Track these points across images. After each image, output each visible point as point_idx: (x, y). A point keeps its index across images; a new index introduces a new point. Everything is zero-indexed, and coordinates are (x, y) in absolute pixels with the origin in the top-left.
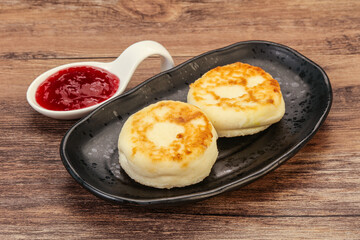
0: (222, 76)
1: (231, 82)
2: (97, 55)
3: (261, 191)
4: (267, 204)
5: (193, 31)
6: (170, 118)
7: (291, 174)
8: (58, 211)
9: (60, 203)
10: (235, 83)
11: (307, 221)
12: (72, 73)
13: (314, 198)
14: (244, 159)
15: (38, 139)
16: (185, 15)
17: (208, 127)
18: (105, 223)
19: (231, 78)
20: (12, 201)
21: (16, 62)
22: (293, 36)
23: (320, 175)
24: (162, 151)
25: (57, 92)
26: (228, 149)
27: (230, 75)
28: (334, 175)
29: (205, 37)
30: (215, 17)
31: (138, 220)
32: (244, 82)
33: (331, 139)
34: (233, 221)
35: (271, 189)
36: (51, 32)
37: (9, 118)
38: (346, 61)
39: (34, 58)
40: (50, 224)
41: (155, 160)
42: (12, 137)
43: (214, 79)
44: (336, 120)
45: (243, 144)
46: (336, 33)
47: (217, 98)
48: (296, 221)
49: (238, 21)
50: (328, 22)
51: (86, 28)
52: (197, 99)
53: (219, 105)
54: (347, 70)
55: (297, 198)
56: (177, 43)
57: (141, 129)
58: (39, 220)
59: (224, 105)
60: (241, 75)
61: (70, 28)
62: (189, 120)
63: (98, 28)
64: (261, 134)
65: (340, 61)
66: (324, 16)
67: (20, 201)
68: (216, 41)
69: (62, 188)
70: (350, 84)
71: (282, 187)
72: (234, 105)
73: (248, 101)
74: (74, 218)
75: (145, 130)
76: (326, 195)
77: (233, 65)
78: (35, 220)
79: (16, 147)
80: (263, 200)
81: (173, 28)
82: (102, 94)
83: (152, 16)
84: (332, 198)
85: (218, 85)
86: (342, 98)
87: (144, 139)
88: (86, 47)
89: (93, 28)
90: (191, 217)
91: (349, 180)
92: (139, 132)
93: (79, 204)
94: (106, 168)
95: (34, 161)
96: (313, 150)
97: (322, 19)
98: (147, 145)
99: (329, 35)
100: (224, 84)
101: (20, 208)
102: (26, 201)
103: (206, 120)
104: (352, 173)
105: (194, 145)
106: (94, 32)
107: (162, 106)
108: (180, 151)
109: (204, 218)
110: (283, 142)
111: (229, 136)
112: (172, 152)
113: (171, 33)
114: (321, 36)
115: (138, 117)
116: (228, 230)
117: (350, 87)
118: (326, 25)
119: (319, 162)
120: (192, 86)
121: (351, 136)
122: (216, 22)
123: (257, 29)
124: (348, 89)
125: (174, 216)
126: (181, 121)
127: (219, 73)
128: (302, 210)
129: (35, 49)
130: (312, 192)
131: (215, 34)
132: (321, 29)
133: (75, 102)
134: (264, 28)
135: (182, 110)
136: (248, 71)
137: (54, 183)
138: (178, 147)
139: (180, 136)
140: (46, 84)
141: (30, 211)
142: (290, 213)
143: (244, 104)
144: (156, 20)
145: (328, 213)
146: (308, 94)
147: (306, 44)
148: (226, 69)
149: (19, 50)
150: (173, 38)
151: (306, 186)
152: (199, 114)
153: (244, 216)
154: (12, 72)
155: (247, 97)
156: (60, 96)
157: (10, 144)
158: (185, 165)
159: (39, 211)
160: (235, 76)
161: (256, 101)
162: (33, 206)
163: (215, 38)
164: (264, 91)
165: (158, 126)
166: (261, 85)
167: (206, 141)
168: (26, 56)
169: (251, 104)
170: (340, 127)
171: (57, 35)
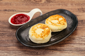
0: (53, 18)
1: (55, 19)
2: (25, 11)
3: (61, 44)
4: (62, 48)
5: (48, 6)
6: (41, 28)
7: (68, 41)
8: (15, 48)
9: (15, 46)
10: (56, 19)
11: (71, 52)
12: (19, 15)
13: (73, 46)
14: (57, 37)
15: (11, 31)
16: (46, 2)
17: (49, 30)
18: (25, 51)
19: (55, 18)
20: (4, 45)
21: (7, 12)
22: (70, 7)
23: (74, 41)
24: (39, 35)
25: (16, 20)
26: (54, 34)
27: (55, 17)
28: (77, 41)
29: (50, 7)
30: (53, 2)
31: (33, 50)
32: (58, 19)
33: (77, 33)
34: (54, 51)
35: (63, 44)
36: (15, 5)
37: (5, 25)
38: (82, 14)
39: (11, 11)
40: (13, 51)
41: (37, 37)
42: (5, 30)
43: (51, 18)
44: (79, 28)
45: (57, 33)
46: (80, 7)
47: (52, 23)
48: (68, 52)
49: (58, 3)
50: (78, 4)
51: (23, 4)
52: (47, 23)
53: (52, 25)
54: (82, 16)
55: (69, 46)
56: (44, 8)
57: (34, 30)
58: (10, 50)
59: (53, 25)
60: (57, 18)
61: (19, 4)
62: (45, 28)
63: (26, 4)
64: (61, 31)
65: (81, 14)
66: (78, 3)
67: (6, 45)
68: (53, 8)
69: (16, 42)
70: (83, 19)
71: (66, 44)
72: (55, 25)
73: (59, 24)
74: (18, 50)
75: (35, 30)
76: (75, 46)
77: (56, 15)
78: (9, 50)
79: (6, 32)
80: (61, 47)
81: (43, 5)
82: (26, 21)
83: (38, 2)
84: (77, 47)
85: (52, 20)
86: (81, 23)
87: (35, 32)
88: (23, 9)
89: (25, 4)
90: (45, 50)
91: (81, 42)
92: (33, 31)
93: (19, 46)
94: (26, 38)
95: (10, 36)
96: (73, 35)
97: (77, 3)
98: (35, 34)
99: (78, 7)
100: (54, 19)
101: (6, 47)
102: (7, 45)
103: (49, 28)
104: (81, 41)
105: (46, 34)
106: (25, 5)
107: (39, 24)
108: (43, 35)
109: (48, 50)
110: (66, 33)
111: (54, 32)
112: (41, 35)
113: (42, 6)
114: (77, 8)
115: (34, 27)
116: (53, 53)
117: (83, 20)
118: (78, 5)
119: (74, 38)
120: (46, 20)
121: (82, 32)
122: (53, 3)
123: (62, 5)
124: (82, 21)
125: (41, 50)
126: (43, 28)
127: (52, 17)
128: (70, 49)
129: (11, 9)
130: (72, 45)
131: (52, 6)
132: (77, 6)
133: (19, 22)
134: (64, 5)
135: (44, 26)
136: (59, 17)
137: (14, 41)
138: (42, 34)
139: (43, 32)
140: (13, 18)
141: (8, 47)
142: (67, 50)
143: (58, 25)
144: (39, 3)
145: (75, 50)
146: (73, 22)
147: (73, 9)
148: (54, 16)
149: (7, 9)
150: (43, 7)
151: (71, 43)
152: (47, 27)
153: (57, 50)
154: (6, 14)
155: (59, 23)
156: (16, 21)
157: (4, 32)
158: (44, 39)
159: (10, 48)
160: (56, 18)
161: (60, 24)
162: (9, 46)
163: (52, 7)
164: (62, 22)
165: (38, 29)
166: (62, 20)
167: (49, 33)
168: (9, 11)
169: (59, 25)
170: (80, 30)
171: (16, 5)
